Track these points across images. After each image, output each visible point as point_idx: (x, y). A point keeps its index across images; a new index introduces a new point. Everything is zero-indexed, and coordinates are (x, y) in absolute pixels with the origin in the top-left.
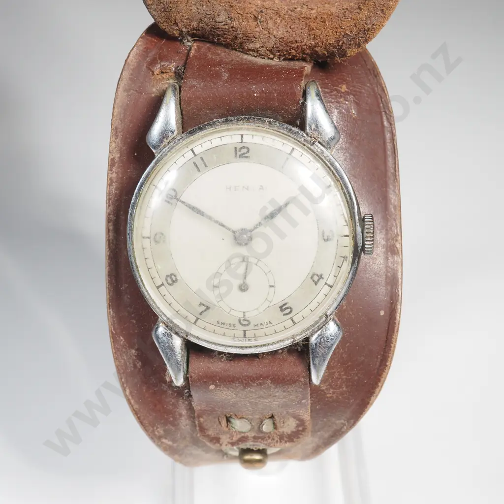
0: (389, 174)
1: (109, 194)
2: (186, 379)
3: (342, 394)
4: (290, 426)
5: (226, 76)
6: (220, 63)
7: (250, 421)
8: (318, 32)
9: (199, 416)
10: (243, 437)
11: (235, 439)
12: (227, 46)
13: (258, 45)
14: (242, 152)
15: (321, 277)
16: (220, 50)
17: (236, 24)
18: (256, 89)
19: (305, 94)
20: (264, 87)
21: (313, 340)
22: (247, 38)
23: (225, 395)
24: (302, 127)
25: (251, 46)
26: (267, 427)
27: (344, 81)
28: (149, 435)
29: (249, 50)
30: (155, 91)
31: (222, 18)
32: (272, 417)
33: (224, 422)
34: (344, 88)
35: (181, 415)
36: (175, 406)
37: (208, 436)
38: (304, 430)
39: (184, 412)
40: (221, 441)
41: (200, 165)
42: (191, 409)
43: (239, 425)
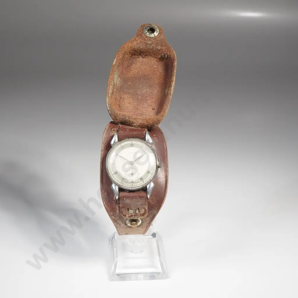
0: (165, 155)
1: (101, 157)
2: (119, 197)
3: (155, 203)
4: (143, 211)
5: (128, 130)
6: (127, 128)
7: (133, 210)
8: (148, 121)
9: (121, 209)
10: (132, 215)
11: (129, 216)
12: (128, 125)
13: (135, 125)
14: (132, 145)
15: (149, 172)
16: (127, 126)
17: (130, 120)
18: (135, 133)
19: (145, 134)
20: (137, 132)
21: (148, 187)
22: (133, 123)
23: (127, 201)
24: (145, 140)
25: (134, 125)
26: (137, 212)
27: (155, 134)
28: (109, 215)
29: (133, 126)
30: (112, 134)
31: (127, 119)
32: (138, 209)
33: (127, 211)
34: (155, 135)
35: (117, 209)
36: (116, 206)
37: (123, 214)
38: (146, 213)
39: (118, 208)
40: (127, 216)
41: (122, 148)
42: (119, 207)
43: (131, 211)
